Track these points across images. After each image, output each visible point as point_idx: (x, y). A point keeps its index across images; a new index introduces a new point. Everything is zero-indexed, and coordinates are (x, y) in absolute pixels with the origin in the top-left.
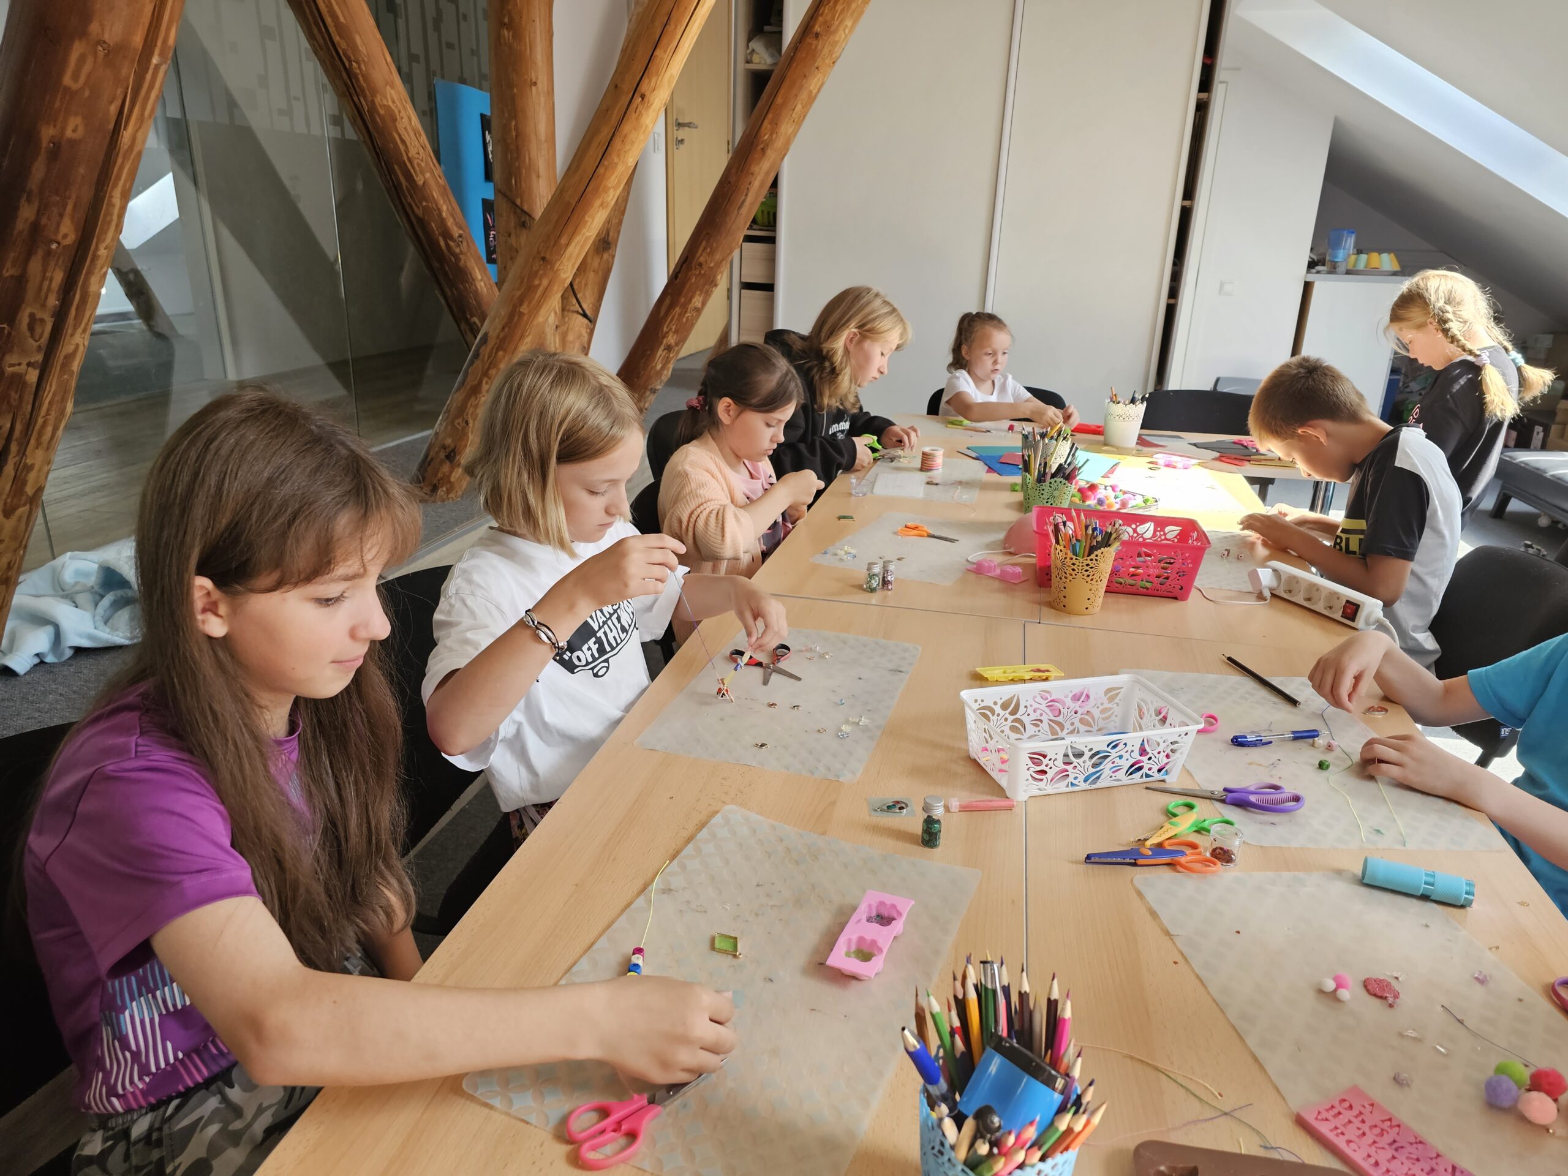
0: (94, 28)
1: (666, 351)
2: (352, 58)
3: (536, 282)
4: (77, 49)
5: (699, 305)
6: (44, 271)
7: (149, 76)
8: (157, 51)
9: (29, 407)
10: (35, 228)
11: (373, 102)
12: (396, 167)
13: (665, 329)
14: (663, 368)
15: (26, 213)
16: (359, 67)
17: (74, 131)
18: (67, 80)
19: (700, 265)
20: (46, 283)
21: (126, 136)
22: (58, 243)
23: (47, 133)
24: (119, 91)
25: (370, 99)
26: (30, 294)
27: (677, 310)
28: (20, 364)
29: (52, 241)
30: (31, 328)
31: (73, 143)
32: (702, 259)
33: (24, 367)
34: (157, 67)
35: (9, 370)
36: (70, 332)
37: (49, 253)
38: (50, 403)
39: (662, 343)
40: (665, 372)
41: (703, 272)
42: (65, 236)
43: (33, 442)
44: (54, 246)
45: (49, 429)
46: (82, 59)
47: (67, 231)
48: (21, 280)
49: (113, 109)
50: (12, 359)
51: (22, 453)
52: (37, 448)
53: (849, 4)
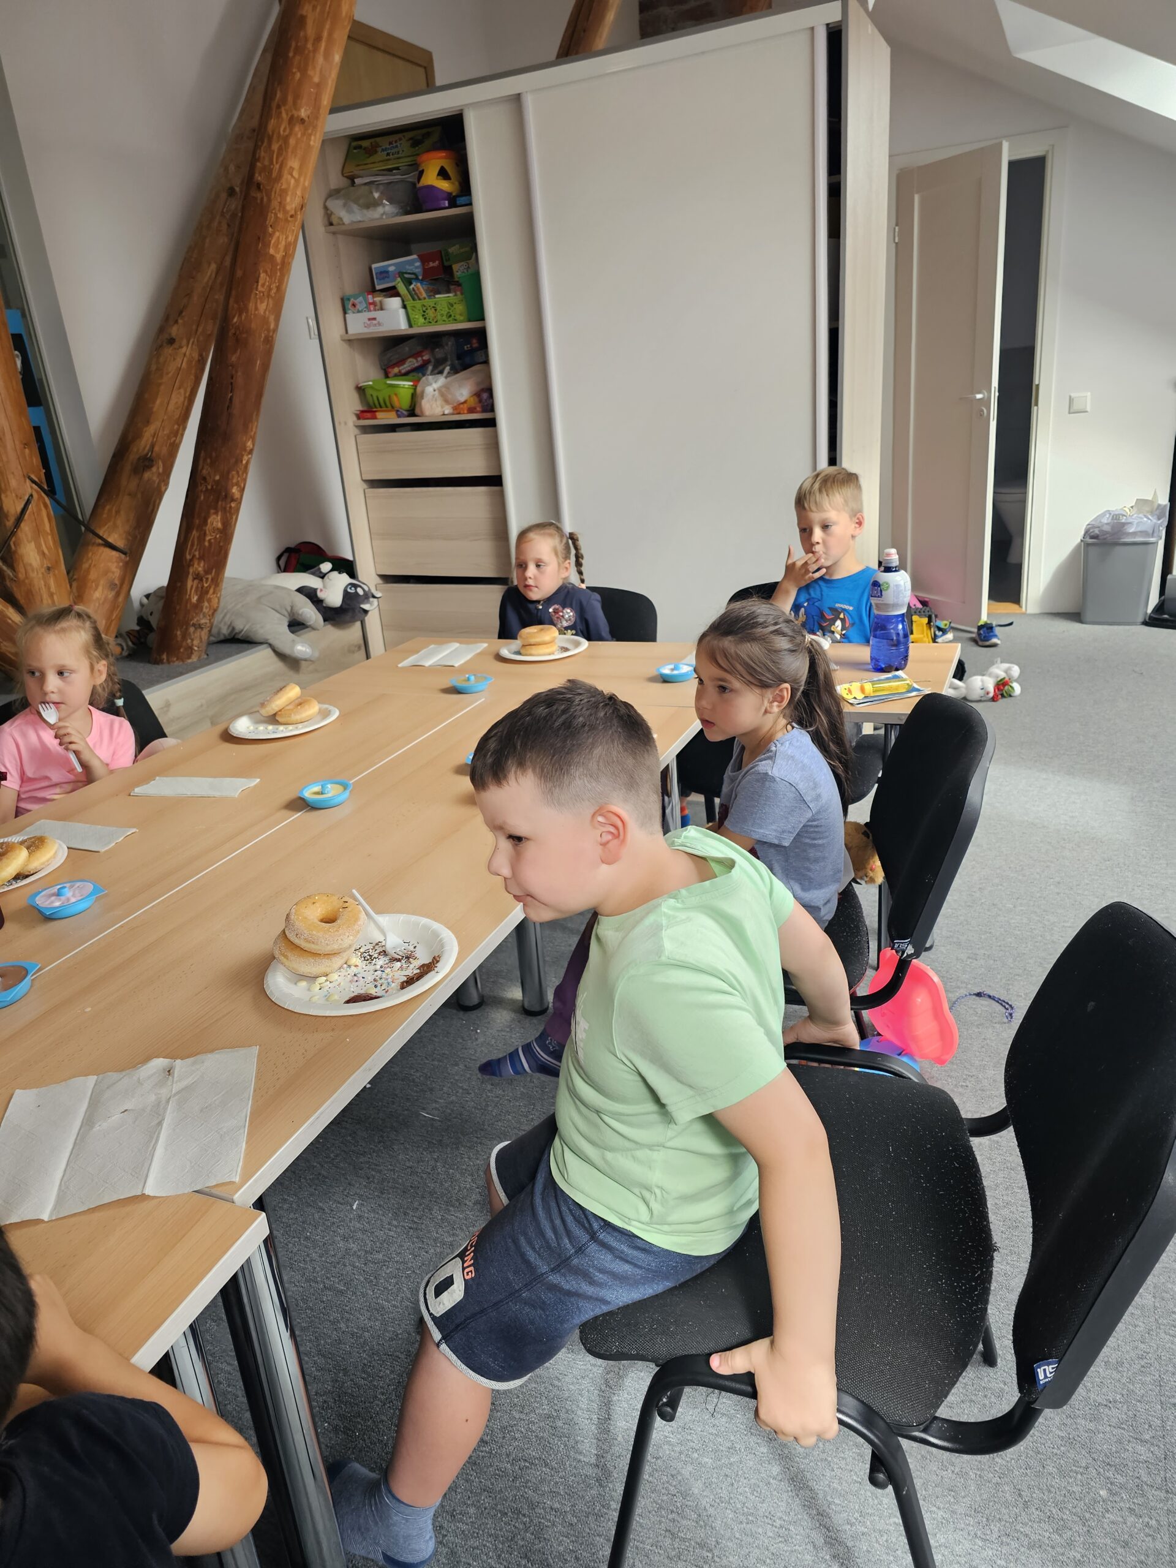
1: (196, 582)
5: (219, 526)
13: (188, 557)
14: (200, 601)
27: (195, 533)
32: (205, 472)
39: (189, 572)
53: (286, 139)
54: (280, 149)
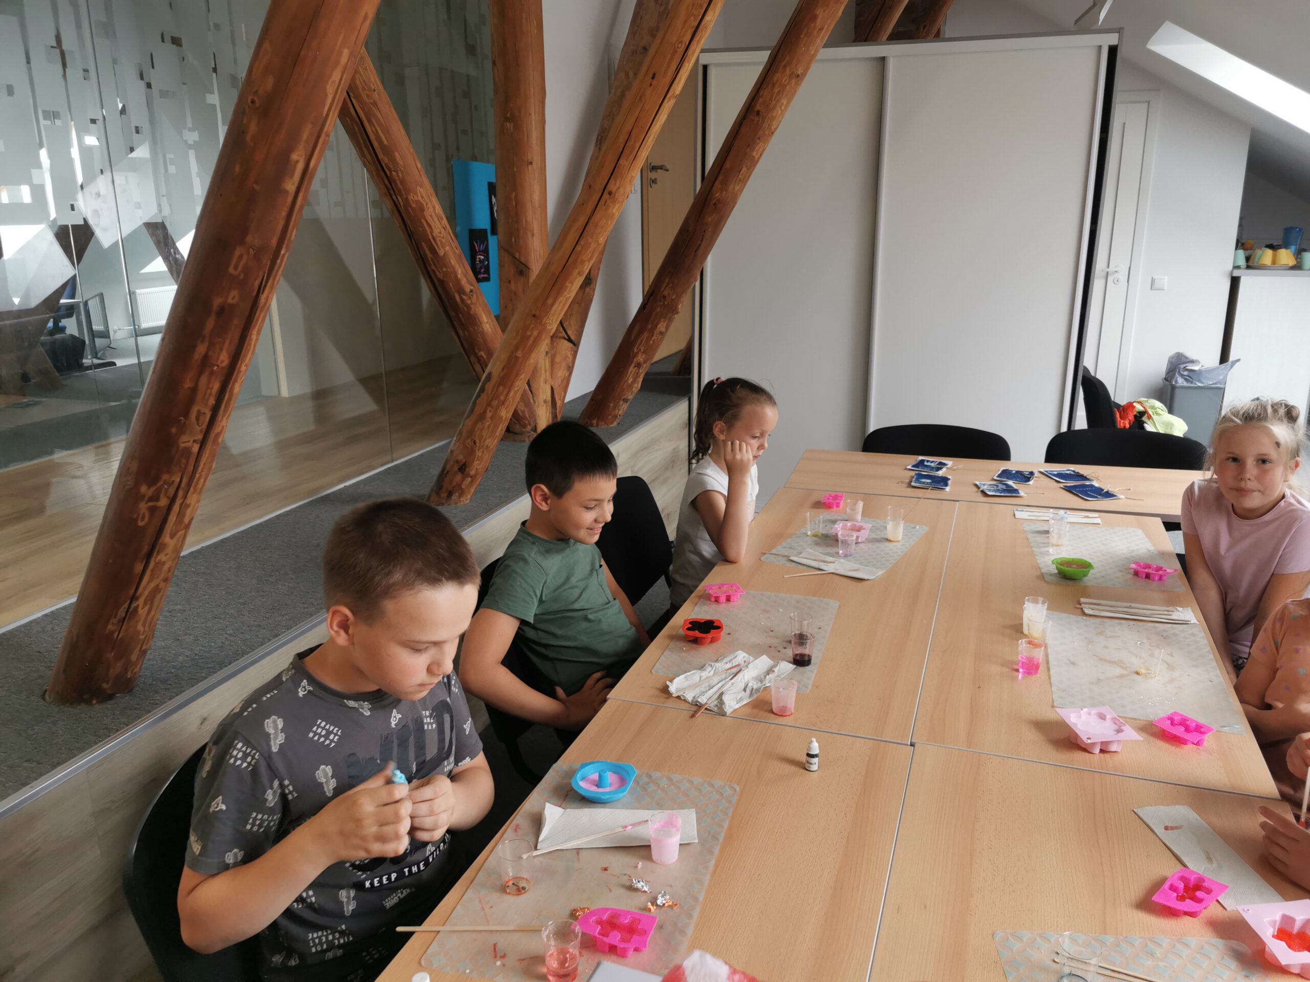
0: (249, 239)
1: (636, 368)
2: (393, 169)
3: (529, 333)
4: (238, 252)
5: (664, 330)
6: (209, 383)
7: (279, 261)
8: (284, 246)
9: (192, 468)
10: (206, 357)
11: (407, 199)
12: (423, 244)
13: (635, 350)
14: (633, 382)
15: (201, 349)
16: (398, 176)
17: (233, 299)
18: (231, 270)
19: (664, 297)
20: (209, 391)
21: (263, 297)
22: (218, 366)
23: (217, 302)
24: (261, 274)
25: (405, 196)
26: (199, 396)
27: (646, 334)
28: (189, 442)
29: (214, 366)
30: (197, 419)
31: (232, 307)
32: (666, 293)
33: (191, 442)
34: (284, 255)
35: (182, 445)
36: (219, 420)
37: (212, 373)
38: (204, 464)
39: (632, 362)
40: (636, 385)
41: (666, 303)
42: (223, 361)
43: (192, 489)
44: (215, 368)
45: (202, 480)
46: (241, 257)
47: (224, 359)
48: (194, 390)
49: (257, 283)
50: (184, 438)
51: (185, 497)
52: (193, 494)
53: (784, 87)
54: (779, 92)
